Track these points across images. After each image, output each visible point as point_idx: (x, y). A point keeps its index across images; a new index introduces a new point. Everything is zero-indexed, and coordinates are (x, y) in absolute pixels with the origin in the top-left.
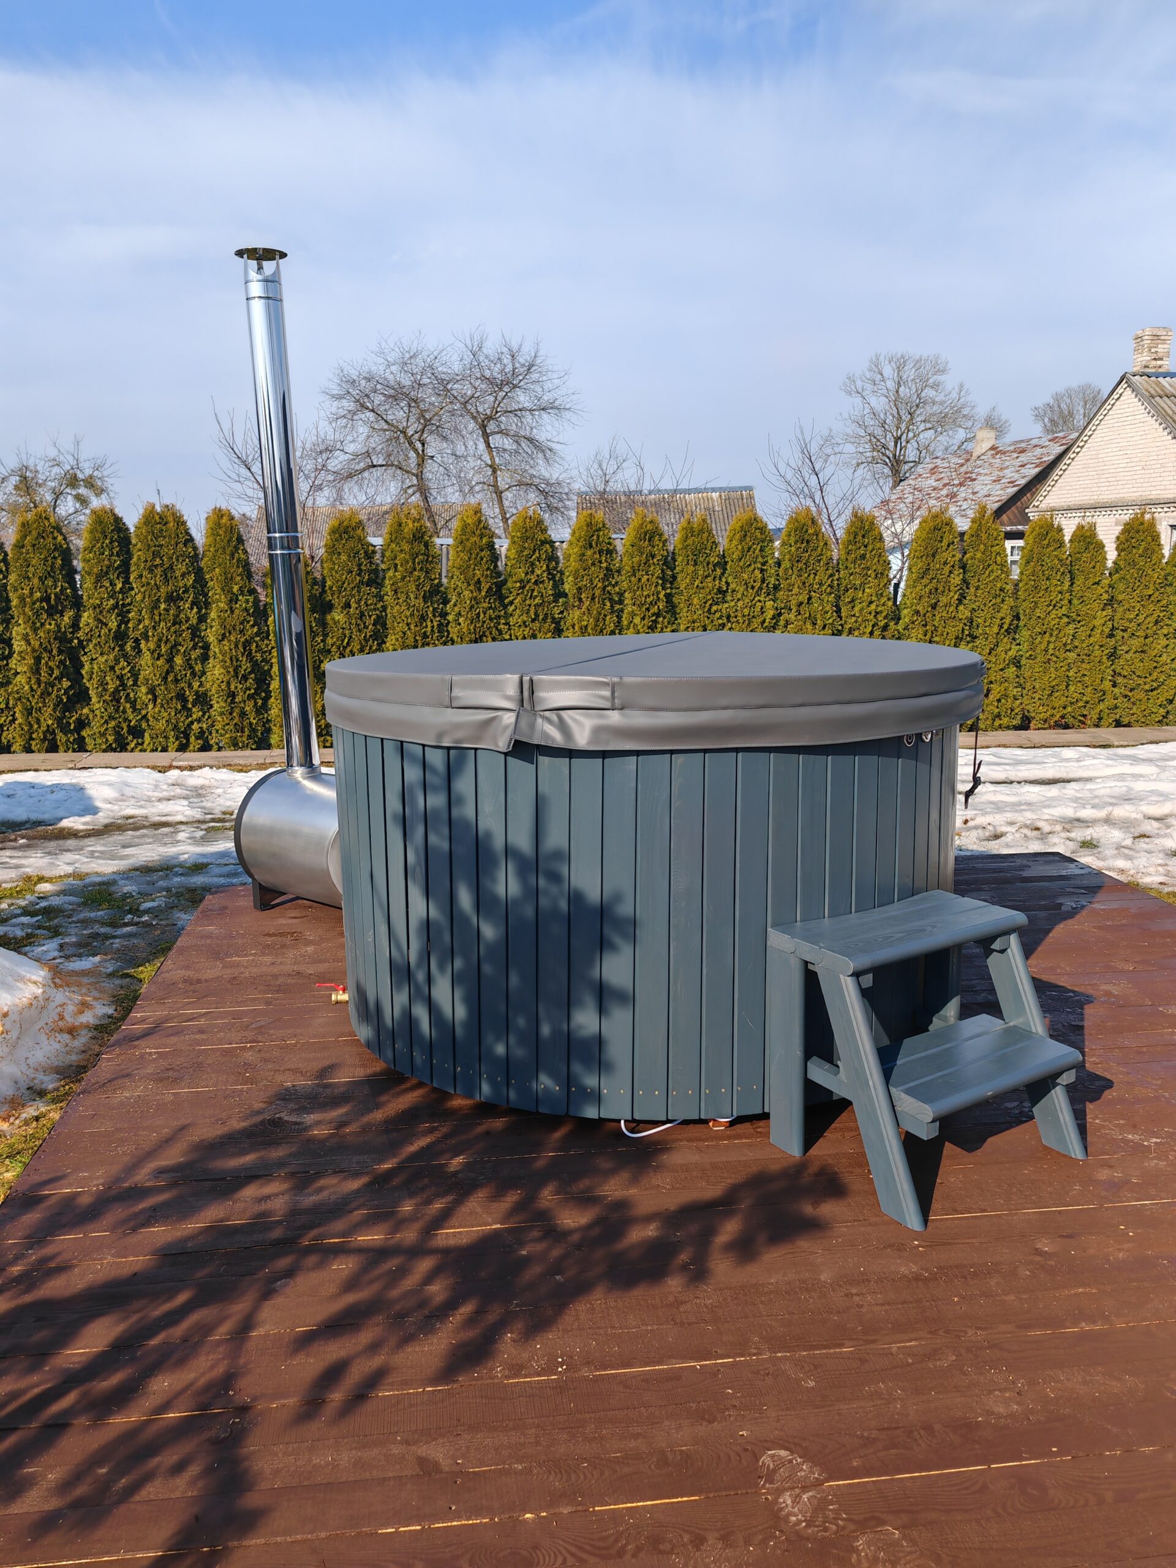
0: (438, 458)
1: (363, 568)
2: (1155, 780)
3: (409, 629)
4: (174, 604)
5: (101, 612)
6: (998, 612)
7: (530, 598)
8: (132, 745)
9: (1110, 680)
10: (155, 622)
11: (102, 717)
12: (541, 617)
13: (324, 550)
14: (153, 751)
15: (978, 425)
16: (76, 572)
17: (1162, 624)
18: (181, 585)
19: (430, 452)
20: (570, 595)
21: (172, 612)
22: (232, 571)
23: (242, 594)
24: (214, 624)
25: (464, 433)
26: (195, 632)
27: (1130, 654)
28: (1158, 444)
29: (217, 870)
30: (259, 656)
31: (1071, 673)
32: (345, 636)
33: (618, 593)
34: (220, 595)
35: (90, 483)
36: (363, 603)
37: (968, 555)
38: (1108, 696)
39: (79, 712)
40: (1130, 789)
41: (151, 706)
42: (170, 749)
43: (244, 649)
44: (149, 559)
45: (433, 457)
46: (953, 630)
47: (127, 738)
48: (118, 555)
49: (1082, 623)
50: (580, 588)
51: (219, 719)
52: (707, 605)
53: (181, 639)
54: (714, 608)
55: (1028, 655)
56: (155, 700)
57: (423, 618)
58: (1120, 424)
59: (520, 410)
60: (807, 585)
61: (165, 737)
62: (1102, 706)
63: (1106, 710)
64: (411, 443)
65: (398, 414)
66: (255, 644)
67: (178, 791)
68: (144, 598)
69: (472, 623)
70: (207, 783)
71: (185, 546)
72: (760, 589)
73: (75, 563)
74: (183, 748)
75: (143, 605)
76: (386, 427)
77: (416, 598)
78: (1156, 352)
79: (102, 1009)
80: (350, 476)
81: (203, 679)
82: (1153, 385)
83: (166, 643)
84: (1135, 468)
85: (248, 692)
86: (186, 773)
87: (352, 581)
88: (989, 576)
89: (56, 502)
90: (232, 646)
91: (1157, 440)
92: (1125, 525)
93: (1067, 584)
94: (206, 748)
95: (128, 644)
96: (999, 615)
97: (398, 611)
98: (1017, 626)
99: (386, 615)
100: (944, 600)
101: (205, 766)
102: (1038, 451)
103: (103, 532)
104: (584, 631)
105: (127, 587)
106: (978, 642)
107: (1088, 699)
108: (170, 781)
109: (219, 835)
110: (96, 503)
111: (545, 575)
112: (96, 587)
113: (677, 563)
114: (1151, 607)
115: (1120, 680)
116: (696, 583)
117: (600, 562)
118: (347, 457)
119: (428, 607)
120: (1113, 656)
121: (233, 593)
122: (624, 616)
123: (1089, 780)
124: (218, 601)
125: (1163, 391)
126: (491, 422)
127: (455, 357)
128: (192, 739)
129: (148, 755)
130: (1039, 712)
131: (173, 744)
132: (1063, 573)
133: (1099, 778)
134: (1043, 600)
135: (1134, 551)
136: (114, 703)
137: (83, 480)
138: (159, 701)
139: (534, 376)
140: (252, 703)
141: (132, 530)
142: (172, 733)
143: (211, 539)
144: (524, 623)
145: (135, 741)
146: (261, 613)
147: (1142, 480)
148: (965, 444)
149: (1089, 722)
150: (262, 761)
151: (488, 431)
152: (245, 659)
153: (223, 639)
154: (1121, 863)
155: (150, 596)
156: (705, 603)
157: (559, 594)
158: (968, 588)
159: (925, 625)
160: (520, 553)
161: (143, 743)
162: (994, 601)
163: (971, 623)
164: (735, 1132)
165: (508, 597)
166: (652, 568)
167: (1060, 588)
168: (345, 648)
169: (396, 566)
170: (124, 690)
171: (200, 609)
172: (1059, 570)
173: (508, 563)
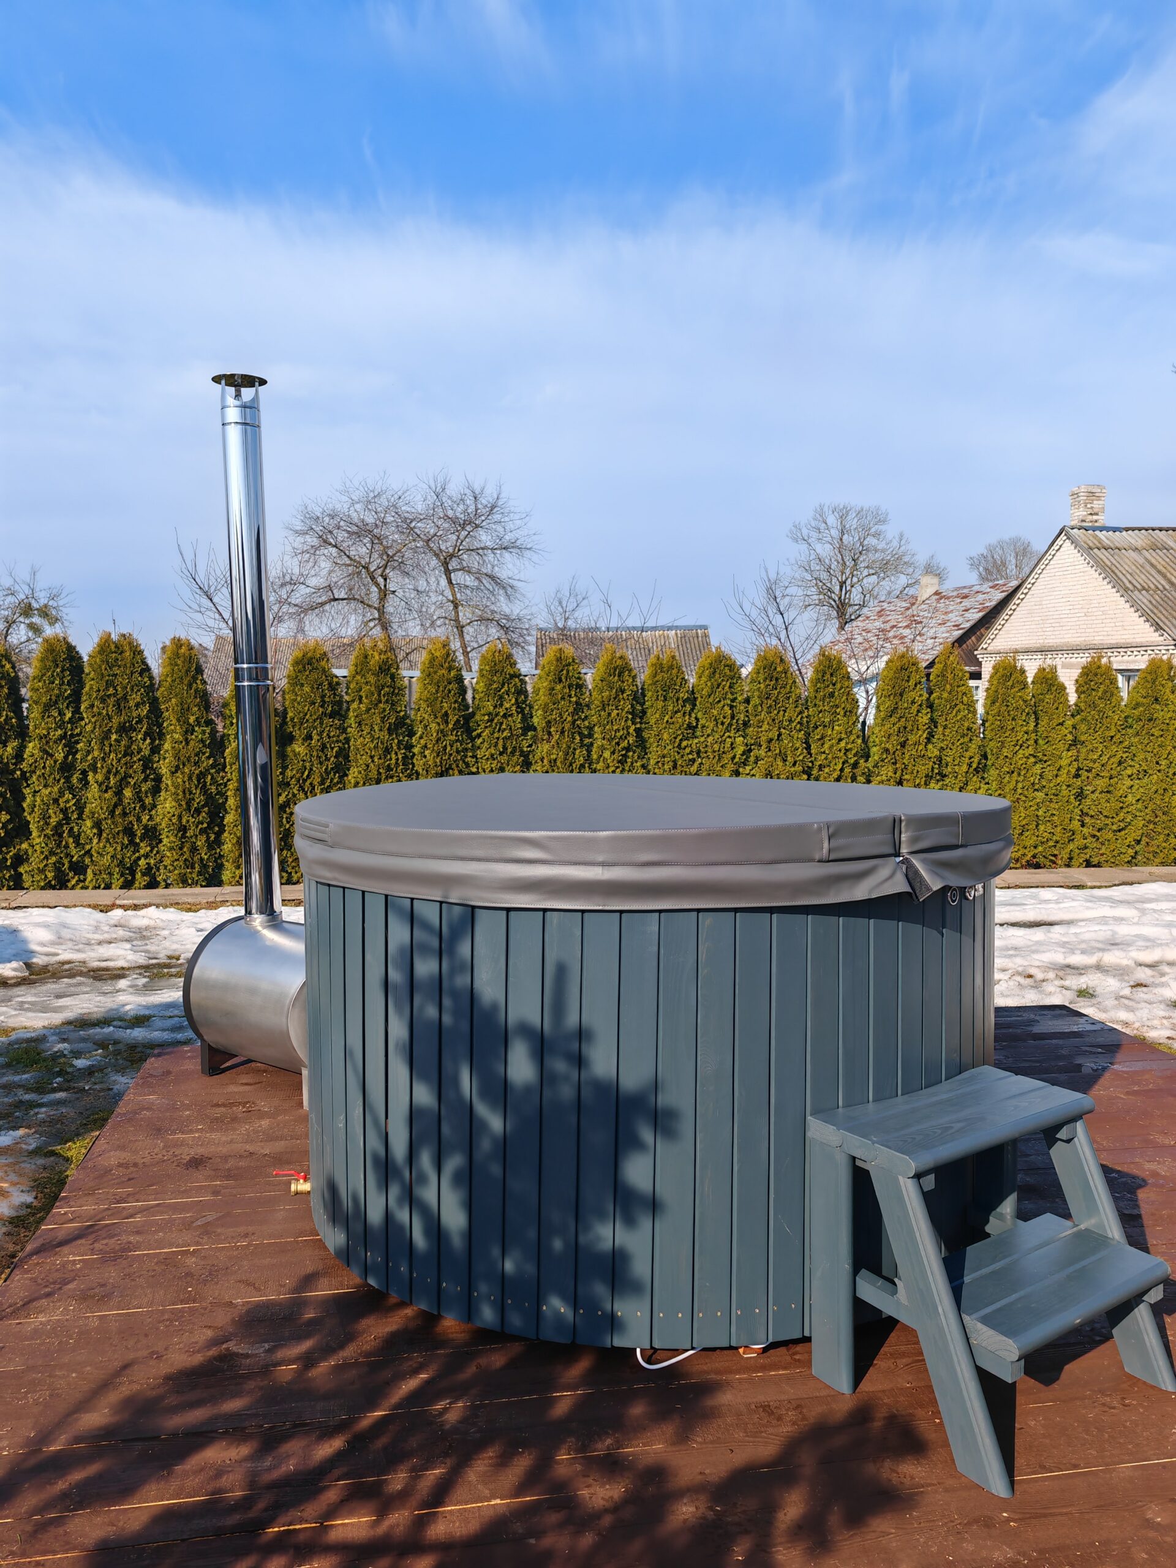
0: (400, 593)
1: (327, 699)
2: (1137, 924)
3: (373, 761)
4: (126, 735)
5: (47, 742)
6: (966, 751)
7: (499, 731)
8: (73, 882)
9: (1079, 820)
10: (105, 753)
11: (42, 853)
12: (509, 750)
13: (286, 681)
14: (95, 888)
15: (918, 572)
16: (23, 700)
17: (1125, 765)
18: (134, 714)
19: (391, 587)
20: (539, 729)
21: (123, 743)
22: (189, 701)
23: (199, 725)
24: (167, 755)
25: (427, 569)
26: (147, 764)
27: (1097, 794)
28: (1099, 593)
29: (158, 1023)
30: (213, 789)
31: (1040, 813)
32: (305, 769)
33: (588, 727)
34: (175, 725)
35: (44, 613)
36: (325, 734)
37: (934, 695)
38: (1078, 837)
39: (18, 847)
40: (1114, 933)
41: (95, 841)
42: (113, 886)
43: (199, 781)
44: (102, 689)
45: (394, 592)
46: (923, 768)
47: (68, 875)
48: (69, 684)
49: (1048, 763)
50: (549, 722)
51: (168, 854)
52: (678, 740)
53: (131, 771)
54: (684, 743)
55: (997, 794)
56: (100, 835)
57: (387, 751)
58: (1061, 573)
59: (483, 549)
60: (777, 721)
61: (109, 873)
62: (1071, 846)
63: (1077, 850)
64: (373, 578)
65: (360, 550)
66: (209, 777)
67: (121, 933)
68: (95, 728)
69: (438, 755)
70: (152, 923)
71: (141, 676)
72: (730, 725)
73: (23, 691)
74: (128, 885)
75: (93, 736)
76: (348, 562)
77: (381, 730)
78: (1092, 508)
79: (20, 1197)
80: (312, 609)
81: (153, 812)
82: (1091, 538)
83: (115, 775)
84: (1078, 615)
85: (200, 826)
86: (130, 912)
87: (315, 713)
88: (956, 715)
89: (7, 631)
90: (186, 779)
91: (1097, 589)
92: (1083, 668)
93: (1032, 724)
94: (152, 885)
95: (75, 776)
96: (968, 754)
97: (361, 743)
98: (985, 765)
99: (349, 747)
100: (913, 738)
101: (150, 905)
102: (980, 597)
103: (55, 661)
104: (553, 766)
105: (77, 717)
106: (947, 780)
107: (1058, 839)
108: (112, 922)
109: (163, 982)
110: (49, 631)
111: (514, 708)
112: (43, 716)
113: (646, 699)
114: (1114, 748)
115: (1087, 820)
116: (666, 719)
117: (570, 696)
118: (308, 590)
119: (393, 739)
120: (1080, 795)
121: (189, 724)
122: (594, 749)
123: (1069, 923)
124: (173, 731)
125: (1100, 543)
126: (453, 559)
127: (419, 497)
128: (138, 875)
129: (90, 892)
131: (117, 881)
132: (1028, 714)
133: (1083, 920)
134: (1009, 739)
135: (1094, 693)
136: (56, 838)
137: (37, 609)
138: (104, 835)
139: (497, 517)
140: (204, 838)
141: (86, 658)
142: (117, 869)
143: (168, 669)
144: (492, 755)
145: (76, 878)
146: (218, 745)
147: (1085, 626)
148: (907, 589)
149: (1059, 862)
150: (212, 899)
151: (450, 568)
152: (198, 791)
153: (176, 771)
154: (1123, 1015)
155: (100, 726)
156: (675, 738)
157: (528, 728)
158: (936, 727)
159: (895, 763)
160: (488, 686)
161: (85, 880)
162: (962, 740)
163: (940, 761)
164: (767, 1361)
165: (476, 730)
166: (622, 703)
167: (1025, 728)
168: (305, 781)
169: (361, 698)
170: (68, 824)
171: (153, 740)
172: (1024, 711)
173: (476, 696)
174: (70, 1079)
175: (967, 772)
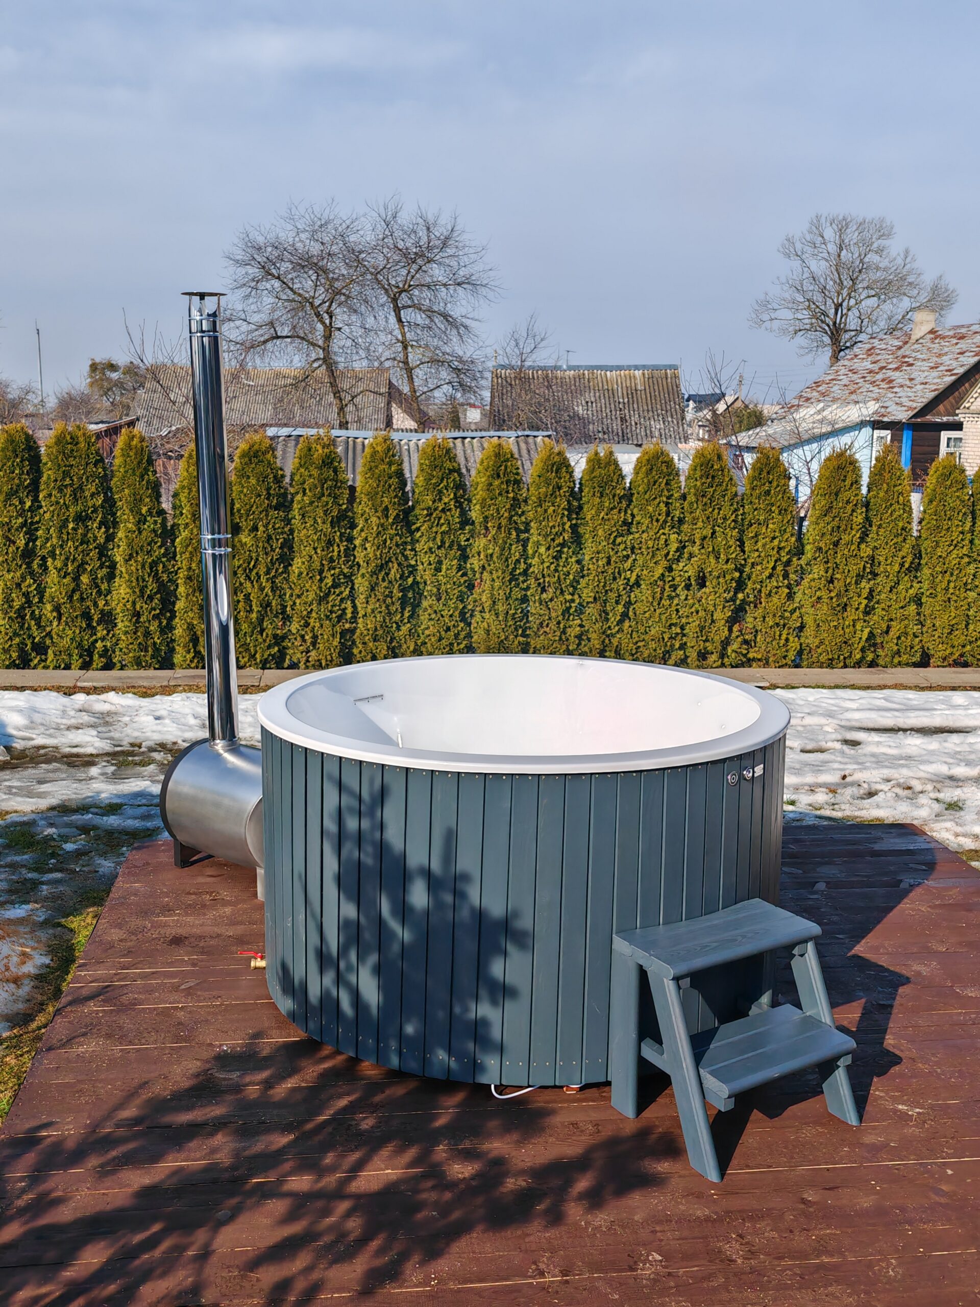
0: (346, 329)
1: (272, 492)
3: (316, 553)
4: (83, 523)
5: (9, 530)
6: (899, 550)
7: (437, 525)
8: (36, 661)
10: (63, 541)
11: (7, 634)
12: (447, 545)
14: (56, 668)
18: (90, 504)
19: (337, 323)
20: (476, 523)
21: (80, 531)
22: (141, 492)
23: (151, 515)
24: (121, 543)
25: (375, 305)
26: (103, 551)
29: (130, 811)
30: (165, 577)
31: (971, 613)
32: (252, 559)
33: (524, 523)
34: (129, 515)
36: (270, 526)
41: (55, 624)
42: (73, 667)
43: (151, 569)
44: (59, 479)
45: (340, 328)
47: (30, 654)
48: (28, 474)
50: (487, 517)
51: (123, 638)
52: (612, 537)
53: (88, 558)
54: (619, 540)
55: (928, 593)
56: (59, 619)
57: (330, 543)
59: (435, 284)
60: (711, 519)
61: (69, 654)
64: (318, 315)
65: (306, 283)
66: (161, 565)
67: (85, 718)
68: (53, 516)
70: (113, 708)
71: (95, 467)
72: (665, 522)
74: (86, 666)
75: (51, 524)
76: (291, 296)
77: (324, 523)
79: (39, 960)
80: (254, 347)
81: (109, 597)
83: (73, 562)
85: (153, 612)
86: (93, 697)
87: (261, 505)
88: (891, 515)
90: (139, 567)
93: (968, 525)
94: (108, 666)
95: (35, 562)
96: (901, 554)
97: (304, 534)
98: (919, 564)
99: (293, 538)
100: (846, 538)
101: (110, 688)
103: (14, 451)
105: (36, 505)
108: (77, 707)
109: (130, 771)
111: (452, 503)
112: (5, 505)
113: (583, 495)
116: (601, 516)
117: (507, 492)
118: (249, 327)
119: (335, 532)
121: (141, 514)
122: (530, 545)
123: (969, 730)
124: (127, 521)
126: (404, 295)
128: (96, 657)
129: (50, 672)
130: (938, 651)
131: (76, 661)
132: (965, 514)
134: (944, 540)
136: (19, 620)
138: (64, 618)
140: (156, 623)
141: (43, 448)
142: (76, 651)
144: (430, 549)
145: (38, 658)
146: (168, 534)
150: (165, 684)
151: (400, 304)
152: (151, 579)
153: (130, 559)
155: (58, 515)
156: (610, 535)
157: (466, 521)
158: (871, 526)
159: (827, 562)
160: (427, 481)
161: (46, 659)
162: (895, 540)
163: (873, 561)
164: (583, 1096)
165: (415, 524)
166: (558, 500)
167: (960, 529)
168: (251, 570)
169: (304, 490)
170: (30, 607)
171: (107, 529)
172: (961, 511)
173: (416, 490)
174: (63, 861)
175: (899, 572)
